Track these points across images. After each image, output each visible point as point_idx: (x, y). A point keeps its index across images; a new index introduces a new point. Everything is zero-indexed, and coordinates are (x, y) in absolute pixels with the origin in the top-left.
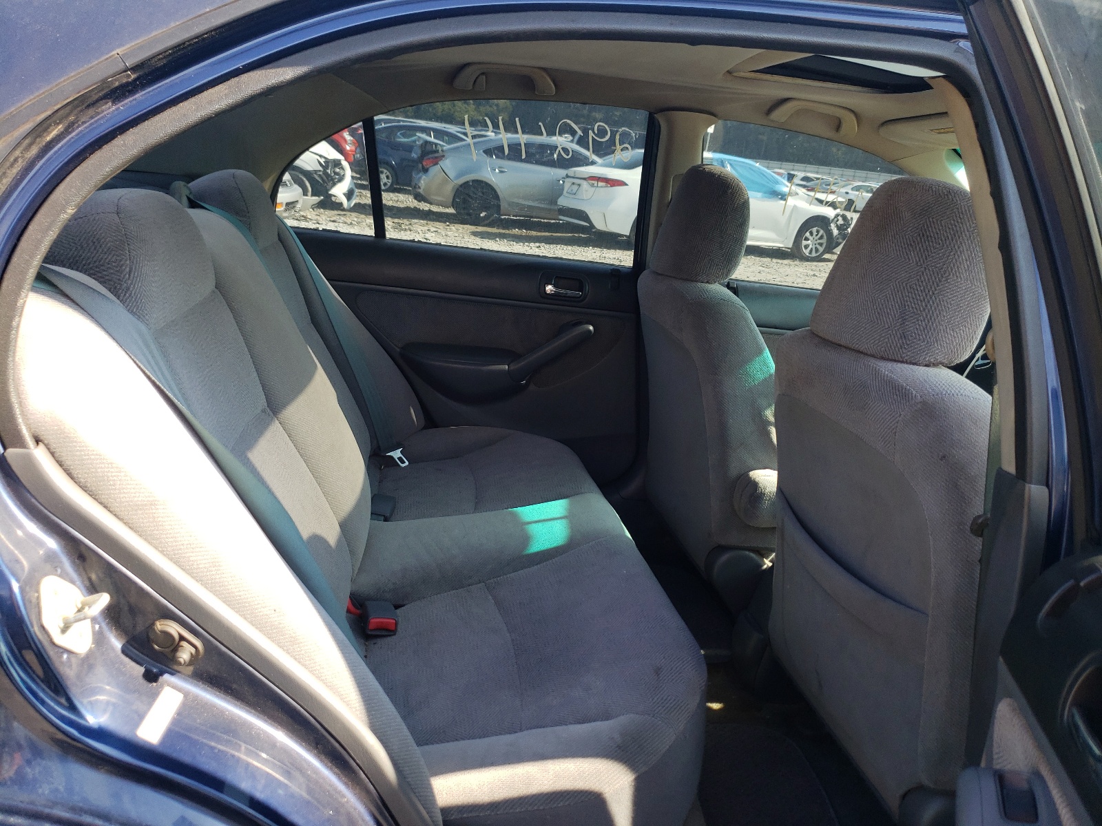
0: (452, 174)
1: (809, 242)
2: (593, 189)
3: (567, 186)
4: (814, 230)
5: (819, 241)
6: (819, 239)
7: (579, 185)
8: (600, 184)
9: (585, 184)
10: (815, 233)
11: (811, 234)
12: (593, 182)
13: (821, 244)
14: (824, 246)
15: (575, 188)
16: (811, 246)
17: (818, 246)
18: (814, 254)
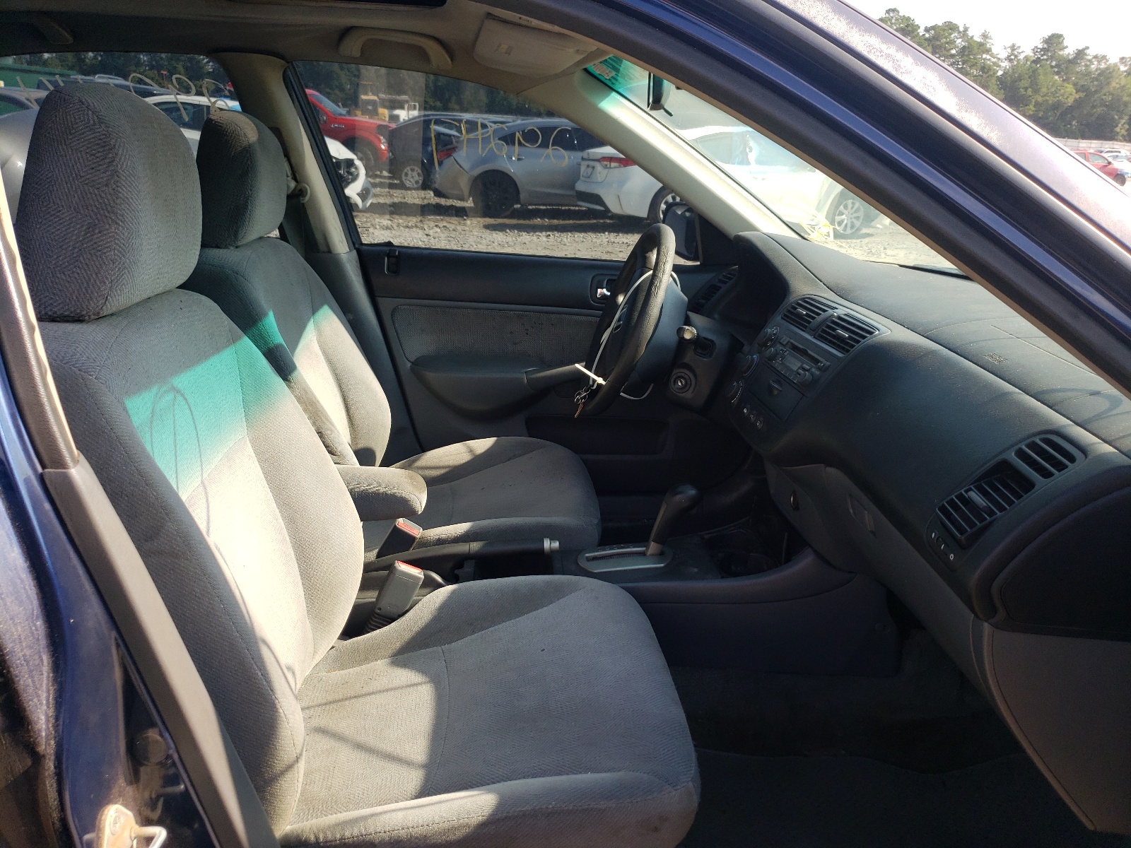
0: (466, 166)
1: (844, 216)
2: (606, 171)
3: (583, 168)
4: (850, 202)
5: (856, 215)
6: (855, 212)
7: (593, 168)
8: (613, 164)
9: (599, 167)
10: (850, 206)
11: (846, 207)
12: (605, 163)
13: (857, 218)
14: (861, 220)
15: (590, 170)
16: (845, 222)
17: (853, 220)
18: (849, 231)
